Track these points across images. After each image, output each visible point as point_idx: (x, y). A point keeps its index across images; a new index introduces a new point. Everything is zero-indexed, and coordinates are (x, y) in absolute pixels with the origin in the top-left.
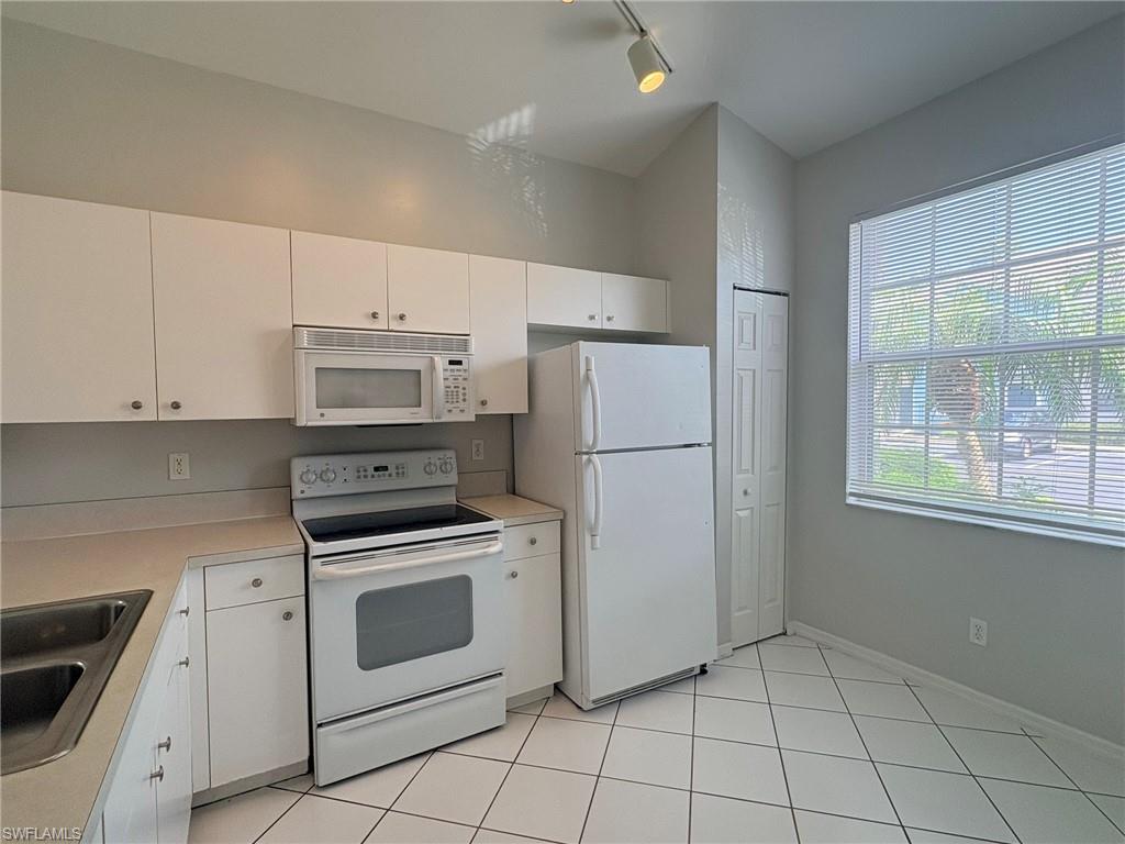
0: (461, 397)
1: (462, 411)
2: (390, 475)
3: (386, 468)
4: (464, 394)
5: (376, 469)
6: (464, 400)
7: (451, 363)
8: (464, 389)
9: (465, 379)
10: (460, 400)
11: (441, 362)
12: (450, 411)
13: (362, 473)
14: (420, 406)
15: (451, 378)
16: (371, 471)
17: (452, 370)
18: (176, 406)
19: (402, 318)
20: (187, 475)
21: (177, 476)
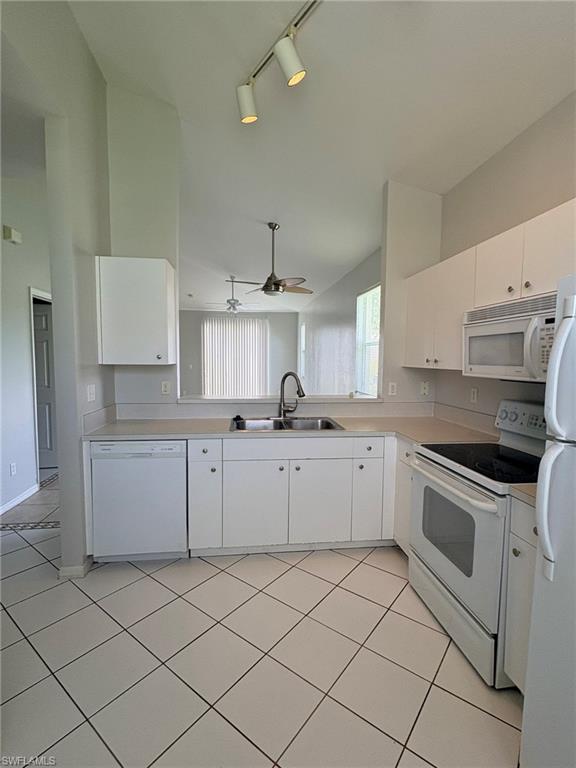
7: (547, 321)
12: (545, 371)
13: (534, 421)
14: (522, 365)
15: (547, 337)
16: (539, 421)
17: (549, 330)
18: (436, 361)
19: (527, 285)
20: (475, 401)
21: (472, 401)
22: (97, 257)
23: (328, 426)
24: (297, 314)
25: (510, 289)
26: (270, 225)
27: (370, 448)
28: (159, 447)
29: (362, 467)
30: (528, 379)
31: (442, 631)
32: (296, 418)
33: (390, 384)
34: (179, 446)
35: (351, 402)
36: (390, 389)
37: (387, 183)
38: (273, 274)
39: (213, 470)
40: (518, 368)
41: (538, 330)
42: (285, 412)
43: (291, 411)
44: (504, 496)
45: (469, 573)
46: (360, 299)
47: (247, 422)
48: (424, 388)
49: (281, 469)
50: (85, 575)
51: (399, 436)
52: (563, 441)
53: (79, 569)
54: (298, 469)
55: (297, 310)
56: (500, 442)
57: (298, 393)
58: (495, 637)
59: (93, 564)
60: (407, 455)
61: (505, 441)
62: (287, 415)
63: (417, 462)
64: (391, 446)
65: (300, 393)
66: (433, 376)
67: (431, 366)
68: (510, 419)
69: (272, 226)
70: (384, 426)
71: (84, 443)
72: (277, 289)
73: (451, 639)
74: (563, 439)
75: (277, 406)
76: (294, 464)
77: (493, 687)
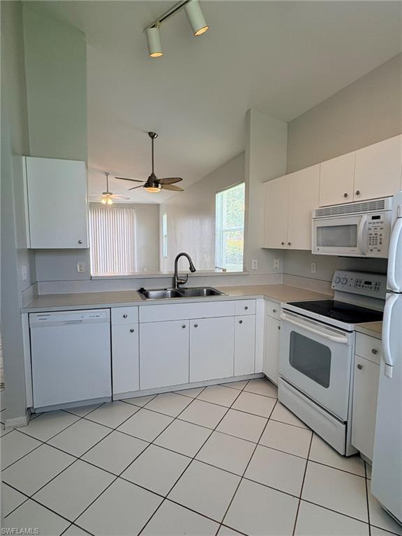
0: (379, 241)
1: (379, 251)
2: (371, 288)
3: (370, 283)
4: (381, 239)
5: (366, 283)
6: (381, 243)
7: (374, 218)
8: (381, 235)
9: (381, 229)
10: (378, 243)
11: (366, 218)
12: (372, 250)
13: (359, 284)
14: (356, 246)
15: (372, 228)
16: (363, 284)
17: (374, 223)
18: (289, 244)
19: (358, 193)
20: (315, 272)
21: (312, 272)
22: (24, 157)
23: (212, 293)
24: (158, 205)
25: (346, 195)
26: (150, 133)
27: (246, 308)
28: (87, 315)
29: (241, 322)
30: (360, 256)
31: (305, 427)
32: (187, 289)
33: (253, 261)
34: (104, 314)
35: (226, 275)
36: (253, 265)
37: (250, 110)
38: (153, 174)
39: (132, 331)
40: (352, 248)
41: (367, 223)
42: (178, 283)
43: (183, 283)
44: (351, 332)
45: (327, 385)
46: (218, 196)
47: (151, 292)
48: (277, 263)
49: (184, 327)
50: (28, 424)
51: (266, 298)
52: (397, 293)
53: (23, 419)
54: (196, 326)
55: (159, 202)
56: (335, 299)
57: (190, 268)
58: (346, 423)
59: (33, 414)
60: (274, 311)
61: (338, 298)
62: (180, 286)
63: (284, 315)
64: (260, 306)
65: (192, 269)
66: (283, 254)
67: (286, 247)
68: (342, 283)
69: (152, 135)
70: (252, 292)
71: (23, 315)
72: (157, 186)
73: (313, 431)
74: (398, 291)
75: (171, 280)
76: (193, 323)
77: (344, 456)
